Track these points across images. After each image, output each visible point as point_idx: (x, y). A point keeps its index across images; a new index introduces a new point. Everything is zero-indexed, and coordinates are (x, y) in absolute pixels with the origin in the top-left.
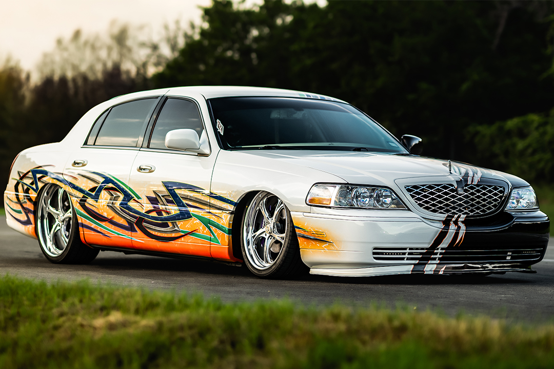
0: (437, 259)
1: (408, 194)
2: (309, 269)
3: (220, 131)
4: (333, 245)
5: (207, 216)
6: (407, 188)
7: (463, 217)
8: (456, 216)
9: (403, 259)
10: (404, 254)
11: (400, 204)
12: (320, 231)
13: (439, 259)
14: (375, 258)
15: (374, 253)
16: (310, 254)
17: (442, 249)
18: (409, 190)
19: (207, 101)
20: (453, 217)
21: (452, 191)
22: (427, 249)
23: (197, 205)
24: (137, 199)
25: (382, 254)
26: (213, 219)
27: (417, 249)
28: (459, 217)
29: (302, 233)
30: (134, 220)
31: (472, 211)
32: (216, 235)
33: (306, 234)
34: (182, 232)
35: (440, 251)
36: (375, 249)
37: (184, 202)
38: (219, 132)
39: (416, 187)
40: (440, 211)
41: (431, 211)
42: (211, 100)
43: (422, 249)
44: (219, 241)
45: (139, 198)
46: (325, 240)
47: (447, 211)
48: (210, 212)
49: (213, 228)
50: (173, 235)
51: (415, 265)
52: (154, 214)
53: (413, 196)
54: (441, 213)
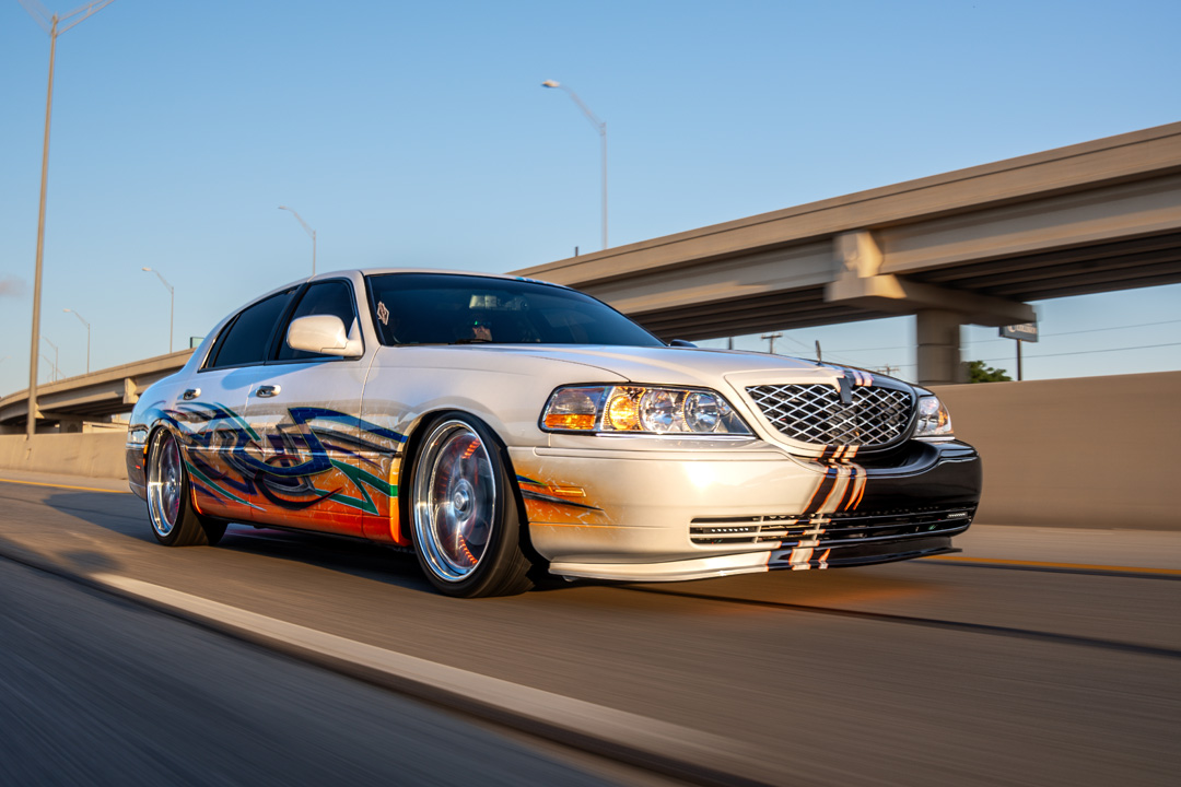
0: (815, 537)
1: (752, 403)
2: (547, 564)
3: (383, 319)
4: (601, 515)
5: (356, 464)
6: (750, 390)
7: (854, 448)
8: (841, 448)
9: (750, 540)
10: (753, 529)
11: (736, 426)
12: (573, 484)
13: (819, 536)
14: (695, 541)
15: (693, 530)
16: (548, 532)
17: (825, 516)
18: (753, 396)
19: (366, 278)
20: (835, 449)
21: (832, 397)
22: (796, 517)
23: (340, 445)
24: (254, 441)
25: (709, 530)
26: (365, 468)
27: (778, 518)
28: (846, 449)
29: (533, 489)
30: (252, 475)
31: (866, 438)
32: (371, 496)
33: (541, 493)
34: (319, 493)
35: (820, 521)
36: (694, 521)
37: (321, 440)
38: (381, 321)
39: (767, 389)
40: (813, 438)
41: (796, 438)
42: (373, 277)
43: (787, 518)
44: (377, 509)
45: (257, 438)
46: (583, 503)
47: (825, 438)
48: (359, 457)
49: (366, 486)
50: (306, 499)
51: (772, 550)
52: (277, 464)
53: (763, 408)
54: (814, 442)
